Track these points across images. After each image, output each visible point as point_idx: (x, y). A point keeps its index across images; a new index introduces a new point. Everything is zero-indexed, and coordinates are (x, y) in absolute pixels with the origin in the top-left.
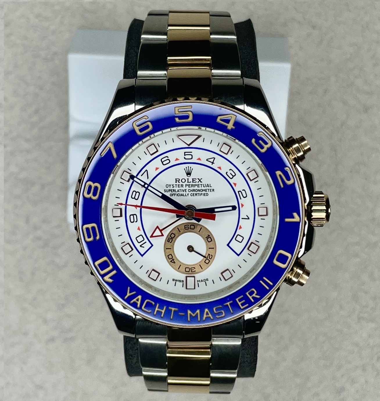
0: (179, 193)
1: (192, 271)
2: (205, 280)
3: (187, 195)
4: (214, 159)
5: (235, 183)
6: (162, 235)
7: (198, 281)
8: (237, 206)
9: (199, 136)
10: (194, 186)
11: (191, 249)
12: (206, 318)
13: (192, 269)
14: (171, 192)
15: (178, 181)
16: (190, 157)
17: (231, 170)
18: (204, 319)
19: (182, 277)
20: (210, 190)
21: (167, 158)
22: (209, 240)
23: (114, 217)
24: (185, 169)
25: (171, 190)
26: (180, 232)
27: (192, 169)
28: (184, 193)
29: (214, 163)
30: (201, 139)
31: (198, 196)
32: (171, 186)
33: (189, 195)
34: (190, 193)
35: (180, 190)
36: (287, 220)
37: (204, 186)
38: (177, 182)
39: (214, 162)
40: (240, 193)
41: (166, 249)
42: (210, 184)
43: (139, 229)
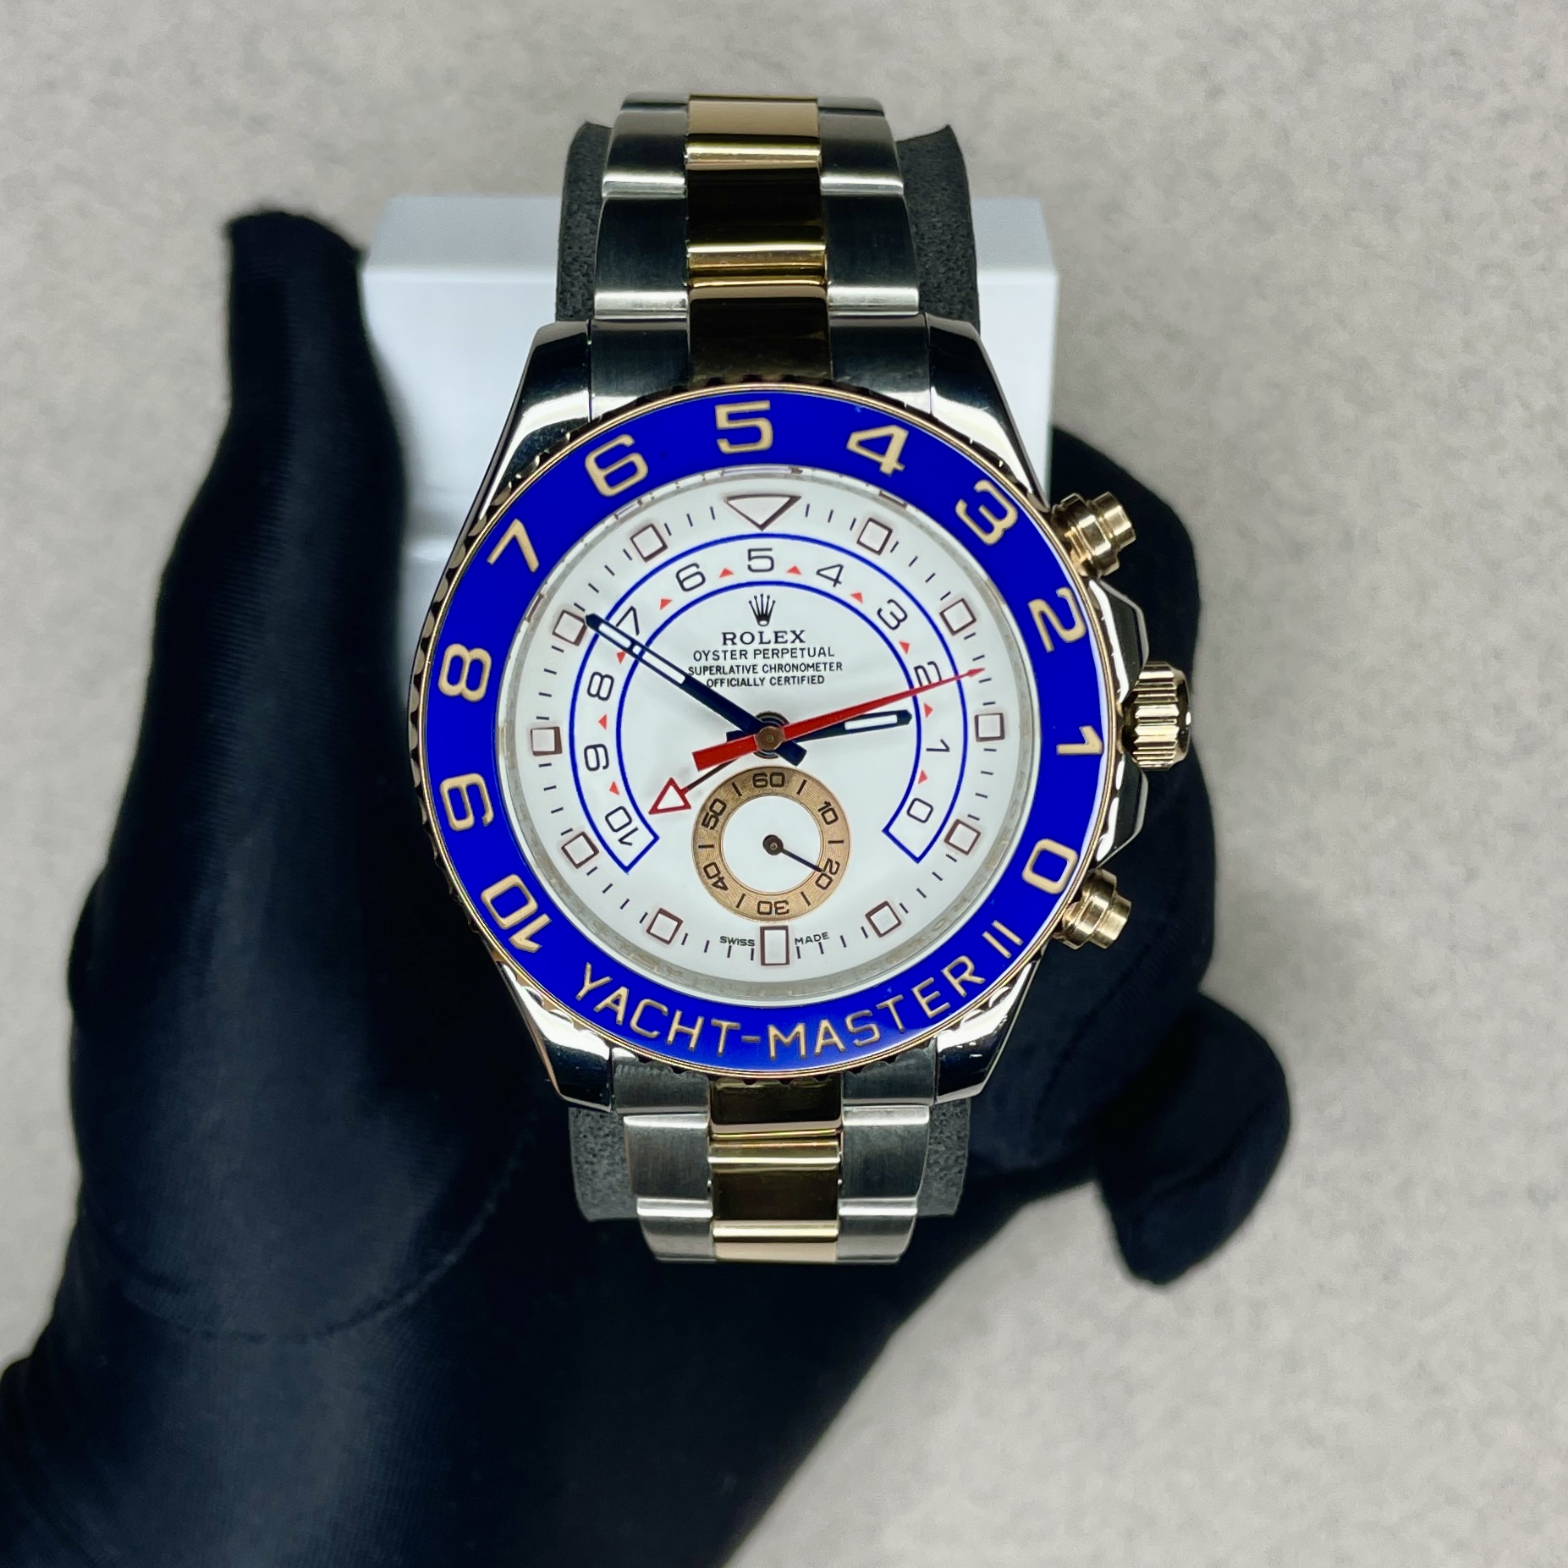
0: (736, 676)
1: (779, 911)
2: (817, 938)
3: (758, 682)
4: (838, 568)
5: (906, 641)
6: (687, 806)
7: (796, 940)
8: (912, 711)
9: (793, 499)
10: (780, 655)
11: (773, 845)
12: (823, 1047)
13: (778, 905)
14: (711, 674)
15: (732, 640)
16: (766, 564)
17: (892, 604)
18: (818, 1049)
19: (748, 928)
20: (831, 667)
21: (693, 570)
22: (830, 816)
23: (536, 754)
24: (750, 602)
25: (711, 667)
26: (740, 795)
27: (774, 602)
28: (751, 676)
29: (840, 583)
30: (798, 507)
31: (794, 682)
32: (710, 656)
33: (767, 682)
34: (768, 676)
35: (738, 666)
36: (1064, 749)
37: (812, 653)
38: (729, 642)
39: (840, 579)
40: (920, 671)
41: (698, 846)
42: (829, 649)
43: (614, 789)
